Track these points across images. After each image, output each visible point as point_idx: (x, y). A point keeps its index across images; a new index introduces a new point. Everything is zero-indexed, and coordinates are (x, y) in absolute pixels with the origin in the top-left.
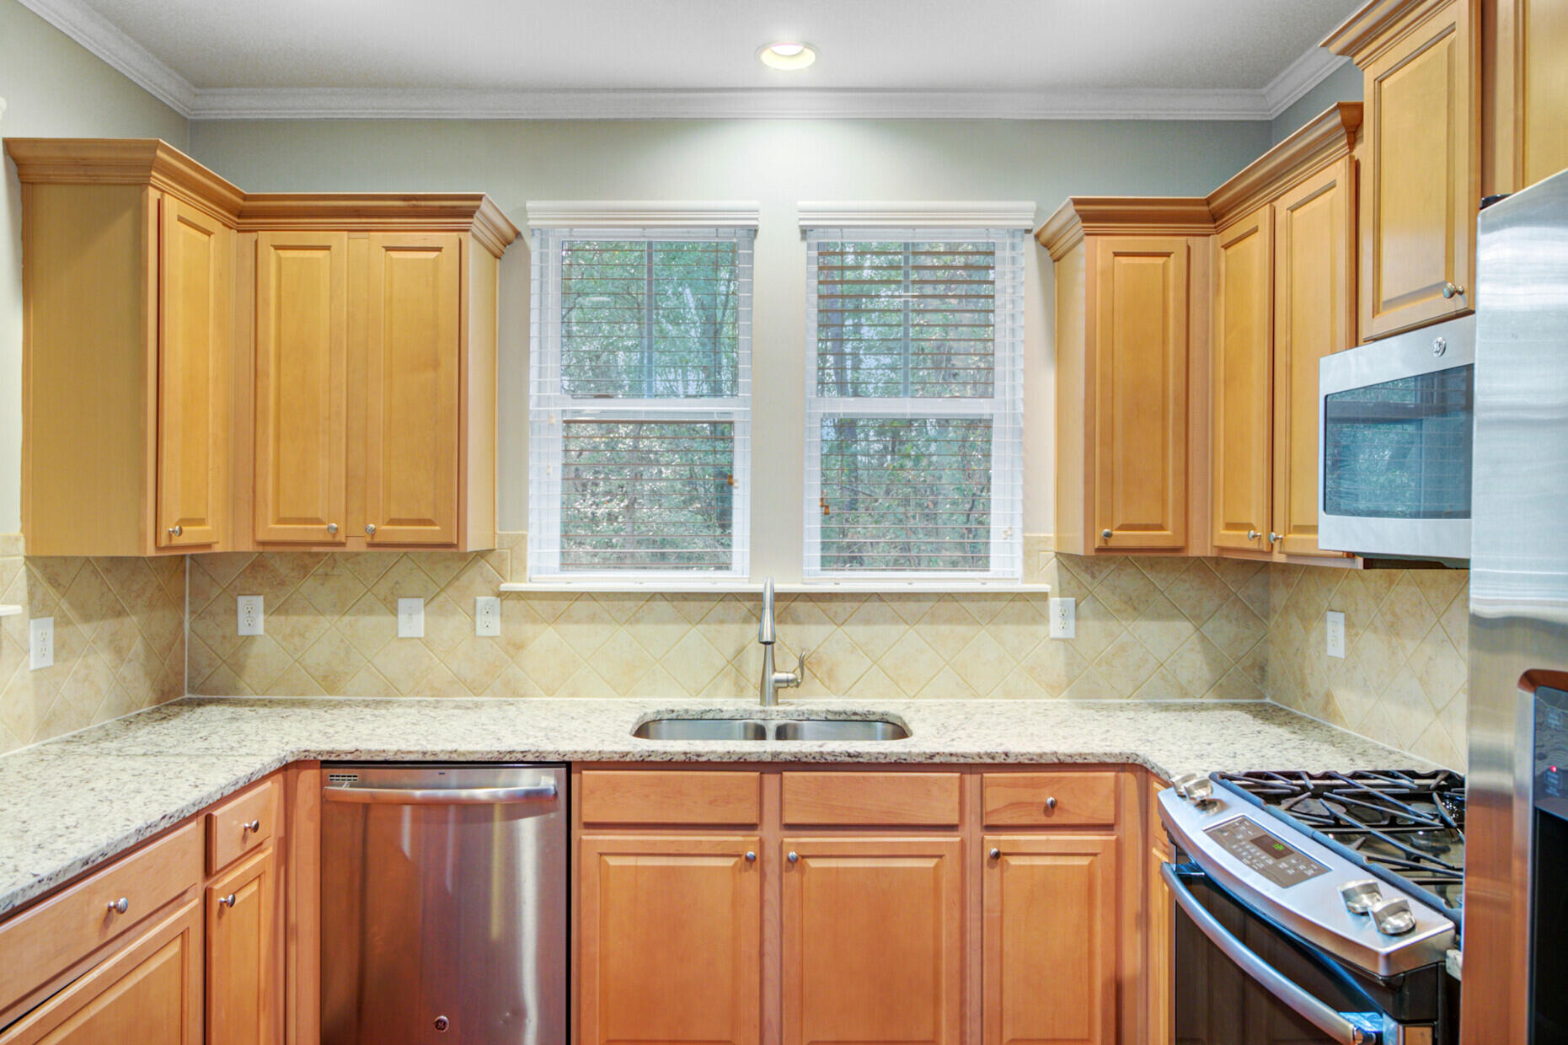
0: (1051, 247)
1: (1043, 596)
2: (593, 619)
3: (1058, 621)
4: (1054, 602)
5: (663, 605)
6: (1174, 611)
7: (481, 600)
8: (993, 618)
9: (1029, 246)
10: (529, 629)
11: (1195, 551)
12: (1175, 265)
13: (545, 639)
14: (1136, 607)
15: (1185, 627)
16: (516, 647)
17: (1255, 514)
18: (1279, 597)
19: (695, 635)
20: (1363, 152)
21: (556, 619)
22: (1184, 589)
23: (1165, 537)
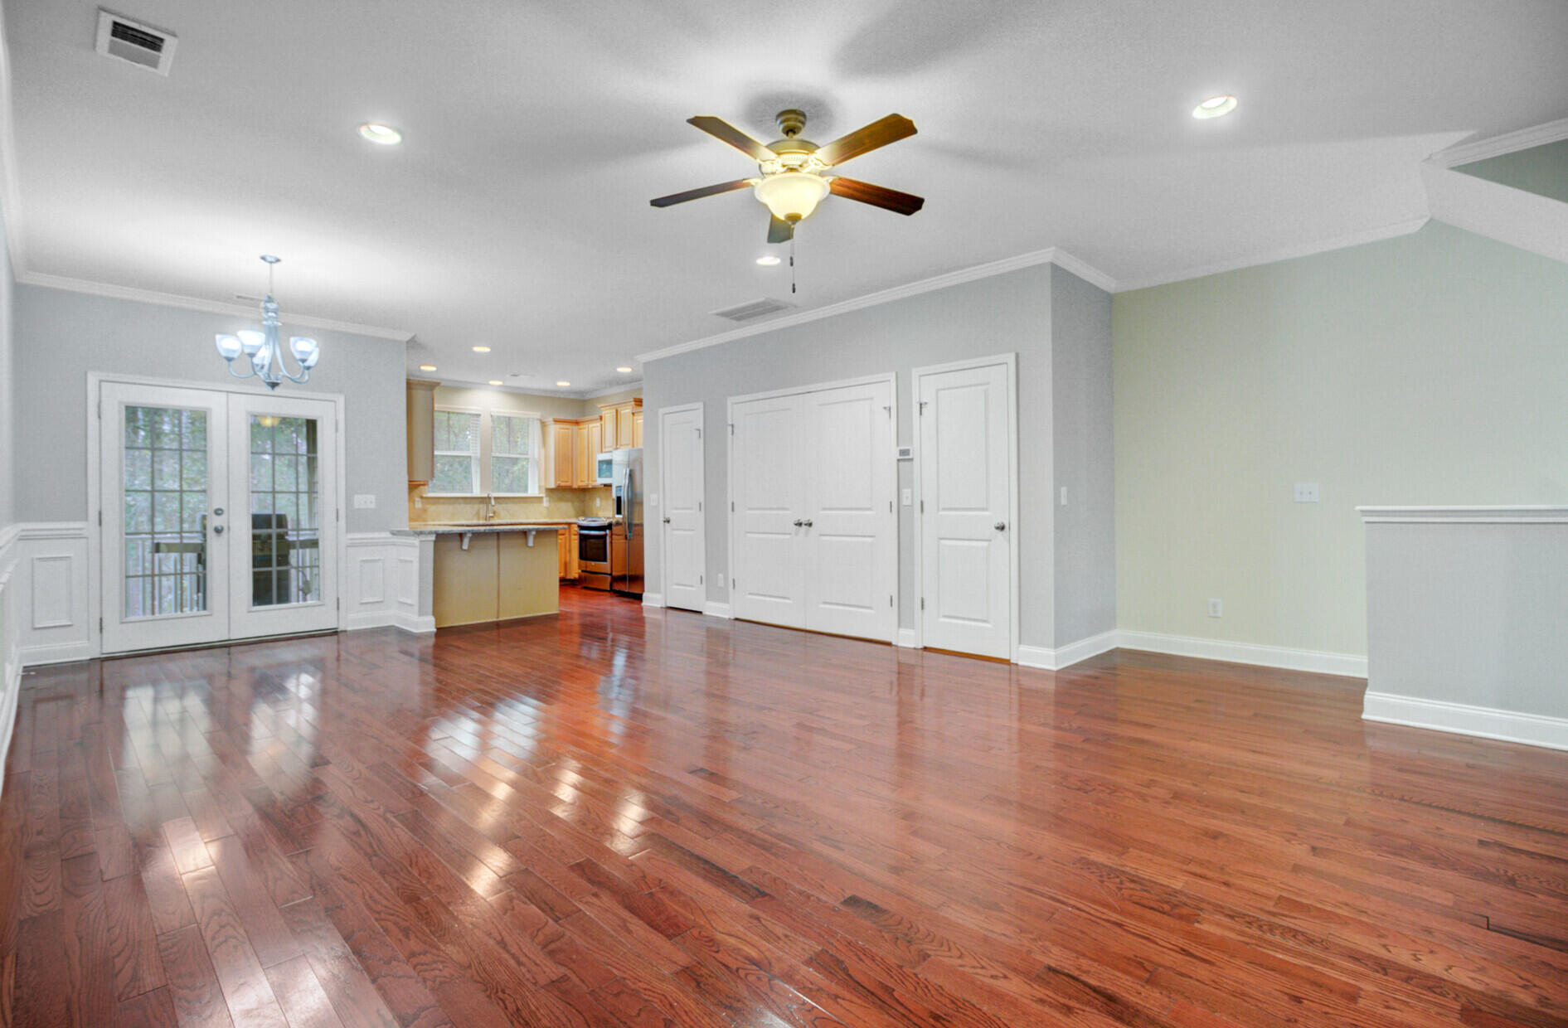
0: (543, 424)
1: (542, 498)
2: (444, 503)
3: (545, 503)
4: (545, 499)
5: (461, 501)
6: (567, 501)
7: (417, 499)
8: (532, 502)
9: (538, 422)
10: (428, 506)
11: (575, 486)
12: (570, 431)
13: (432, 508)
14: (561, 499)
15: (570, 504)
16: (425, 510)
17: (585, 479)
18: (587, 497)
19: (468, 507)
20: (603, 422)
21: (434, 504)
22: (569, 495)
23: (569, 484)
